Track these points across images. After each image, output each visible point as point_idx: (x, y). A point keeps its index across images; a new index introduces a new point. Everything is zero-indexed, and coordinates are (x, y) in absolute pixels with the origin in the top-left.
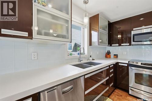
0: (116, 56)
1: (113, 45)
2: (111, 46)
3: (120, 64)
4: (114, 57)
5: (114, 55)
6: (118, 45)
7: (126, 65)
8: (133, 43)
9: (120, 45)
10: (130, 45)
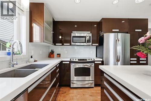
0: (59, 55)
1: (57, 44)
2: (55, 45)
3: (63, 63)
4: (57, 57)
5: (58, 54)
6: (61, 44)
7: (68, 63)
8: (72, 43)
9: (63, 45)
10: (71, 45)
